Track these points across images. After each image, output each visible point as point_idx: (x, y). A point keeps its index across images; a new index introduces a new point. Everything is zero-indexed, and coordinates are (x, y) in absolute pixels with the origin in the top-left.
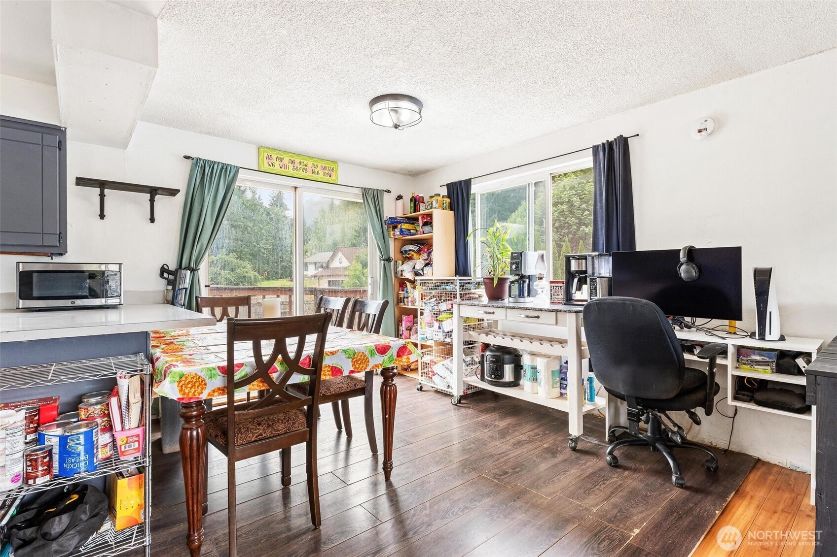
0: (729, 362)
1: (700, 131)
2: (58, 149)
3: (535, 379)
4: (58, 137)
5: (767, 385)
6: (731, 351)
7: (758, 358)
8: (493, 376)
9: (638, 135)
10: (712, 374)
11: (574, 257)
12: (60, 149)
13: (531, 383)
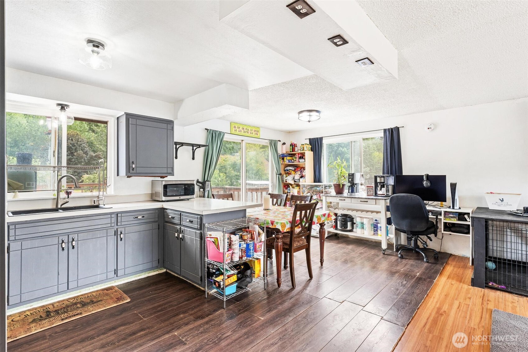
0: (442, 217)
1: (428, 128)
3: (363, 228)
4: (172, 125)
5: (455, 225)
6: (443, 213)
7: (452, 215)
8: (343, 227)
9: (403, 127)
10: (437, 222)
11: (379, 177)
13: (361, 230)
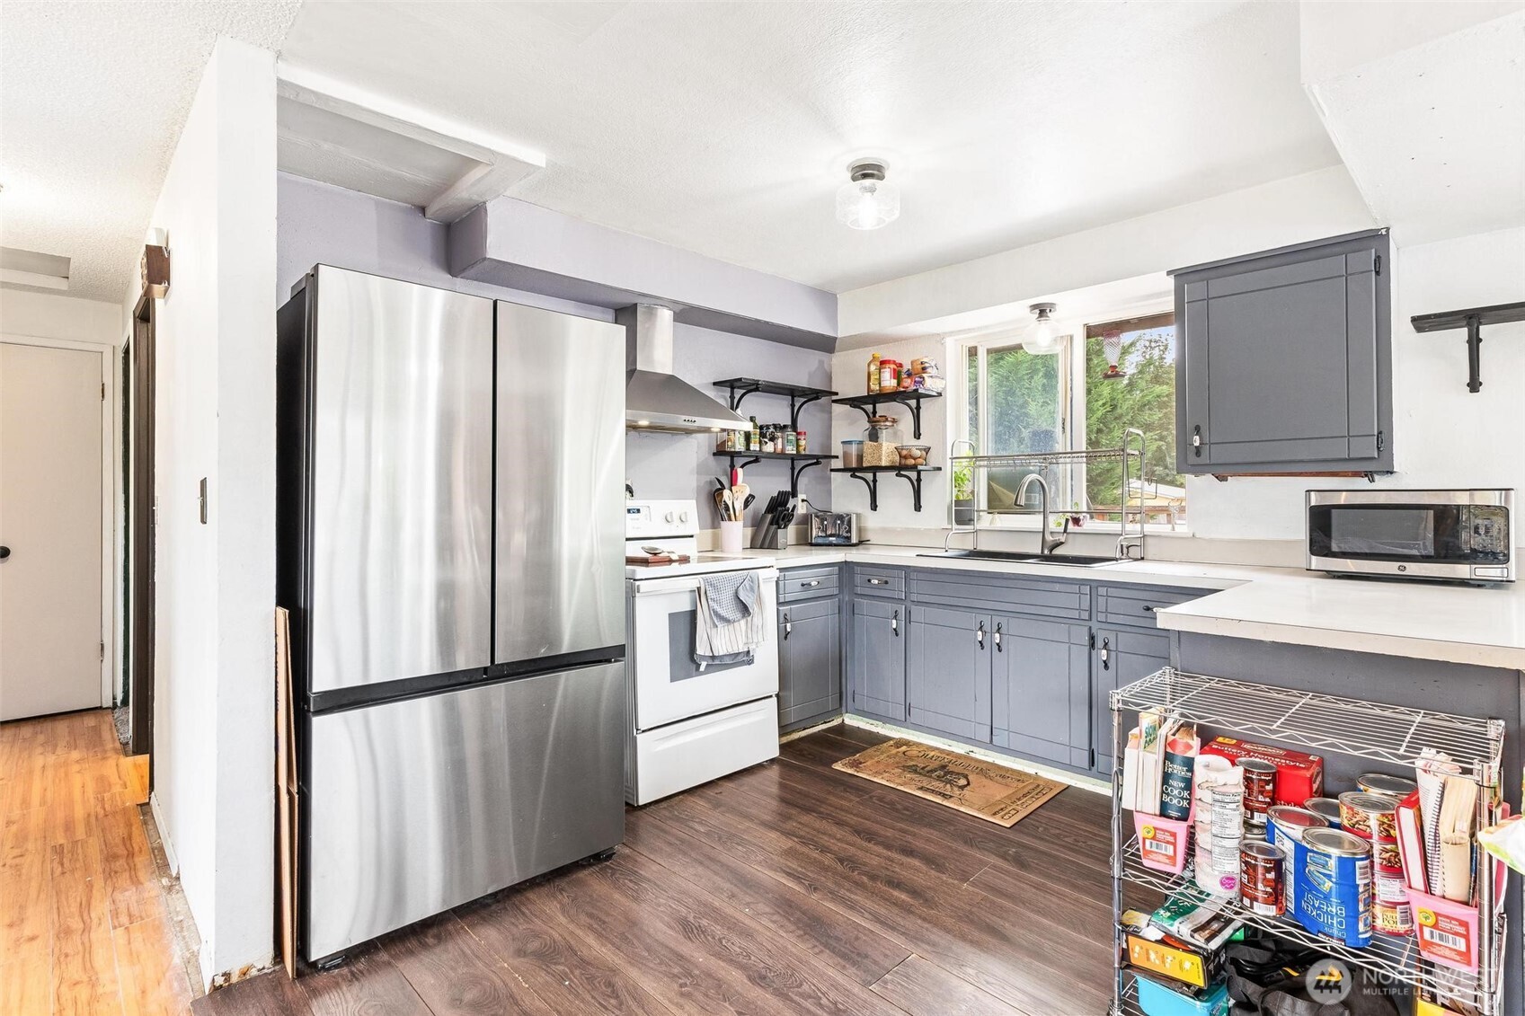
2: (1374, 273)
4: (1373, 251)
12: (1377, 273)
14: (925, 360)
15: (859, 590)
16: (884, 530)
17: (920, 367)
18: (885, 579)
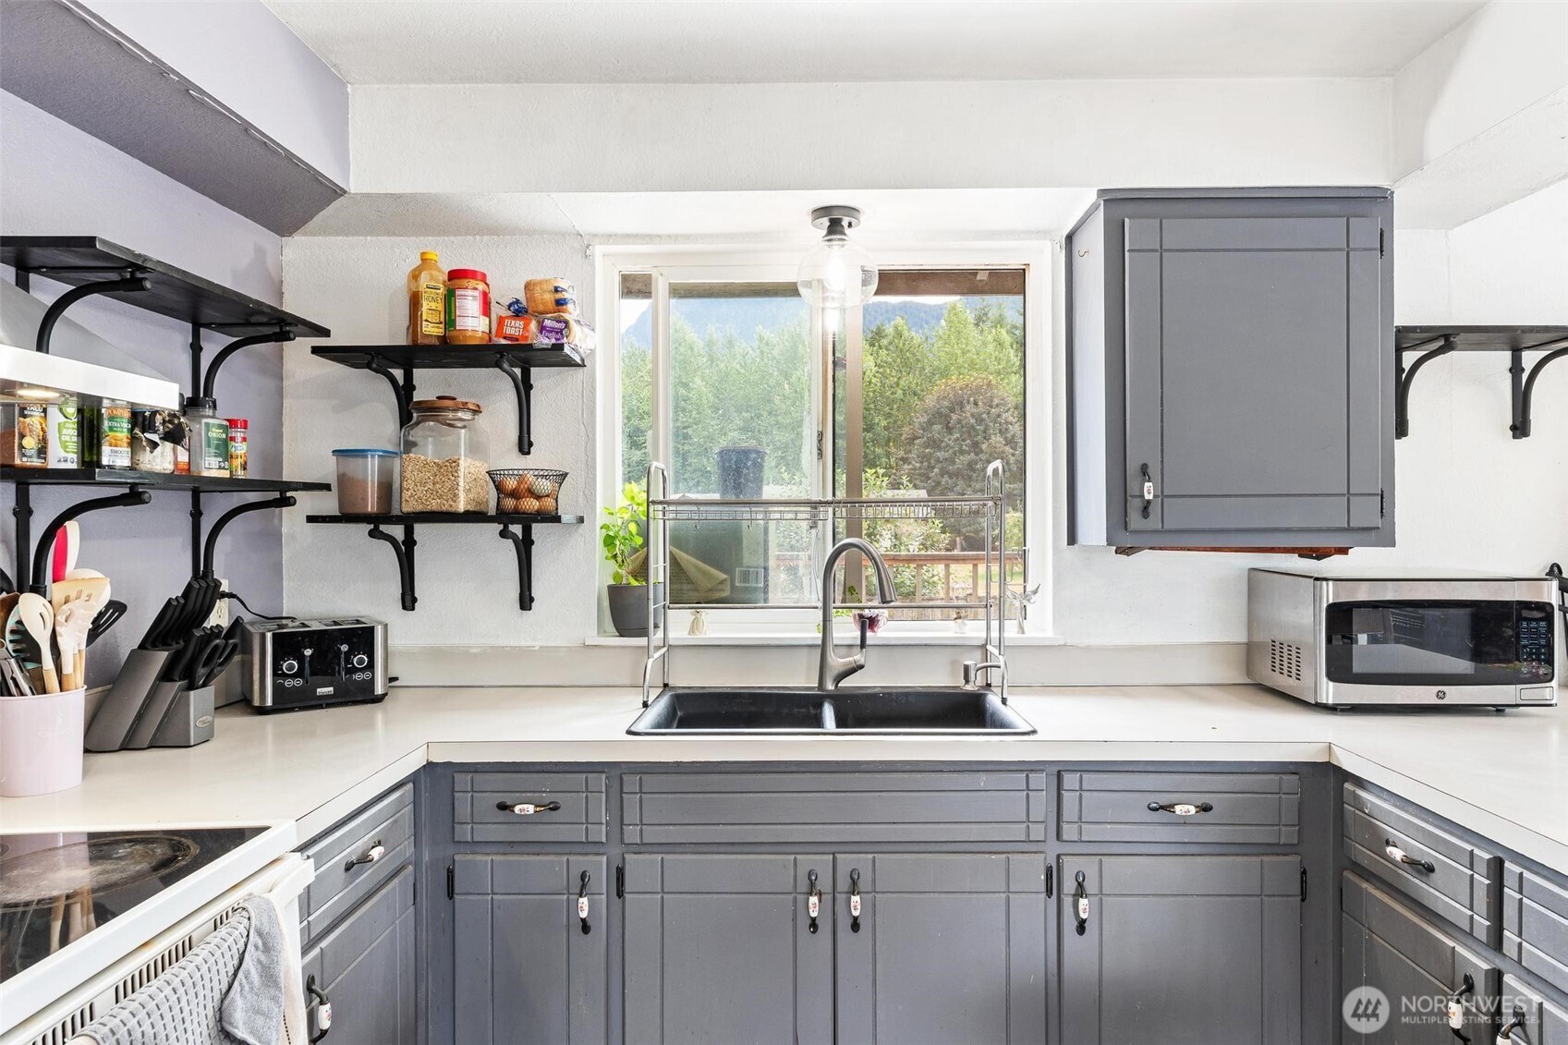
2: (1378, 253)
4: (1380, 219)
12: (1382, 254)
14: (562, 284)
15: (464, 832)
16: (438, 655)
17: (549, 298)
18: (547, 798)
